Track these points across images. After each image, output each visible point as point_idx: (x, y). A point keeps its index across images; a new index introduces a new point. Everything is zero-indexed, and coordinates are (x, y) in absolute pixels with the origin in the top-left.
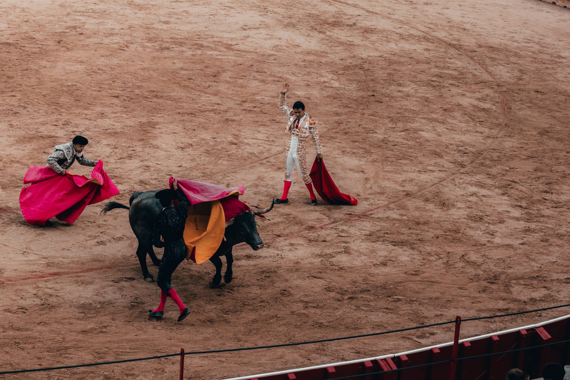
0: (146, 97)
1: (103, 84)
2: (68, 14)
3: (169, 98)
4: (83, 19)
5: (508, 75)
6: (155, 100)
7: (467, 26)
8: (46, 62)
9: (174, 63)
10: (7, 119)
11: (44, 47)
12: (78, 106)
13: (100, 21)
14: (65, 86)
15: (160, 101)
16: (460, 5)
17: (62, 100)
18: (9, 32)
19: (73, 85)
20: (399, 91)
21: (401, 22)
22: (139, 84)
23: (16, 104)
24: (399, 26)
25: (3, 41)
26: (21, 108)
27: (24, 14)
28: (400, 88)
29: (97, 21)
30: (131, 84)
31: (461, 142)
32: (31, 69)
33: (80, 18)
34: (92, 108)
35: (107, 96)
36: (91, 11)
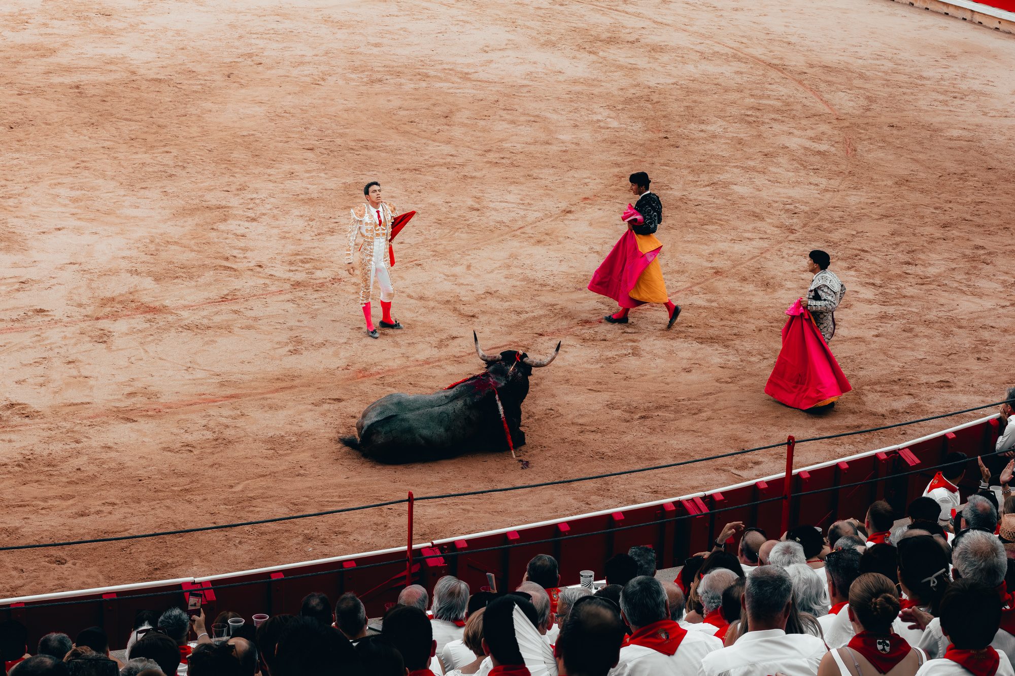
0: (352, 149)
1: (293, 132)
2: (241, 37)
3: (385, 149)
4: (261, 43)
5: (851, 104)
6: (365, 152)
7: (793, 39)
8: (211, 105)
9: (389, 101)
10: (159, 184)
11: (208, 84)
12: (257, 164)
13: (285, 45)
14: (238, 137)
15: (371, 153)
16: (782, 11)
17: (235, 155)
18: (160, 64)
19: (249, 135)
20: (702, 131)
21: (702, 35)
22: (341, 131)
23: (171, 163)
24: (699, 41)
25: (151, 77)
26: (178, 169)
27: (180, 38)
28: (703, 127)
29: (281, 46)
30: (330, 131)
31: (790, 197)
32: (191, 114)
33: (257, 41)
34: (277, 165)
35: (297, 149)
36: (272, 32)
